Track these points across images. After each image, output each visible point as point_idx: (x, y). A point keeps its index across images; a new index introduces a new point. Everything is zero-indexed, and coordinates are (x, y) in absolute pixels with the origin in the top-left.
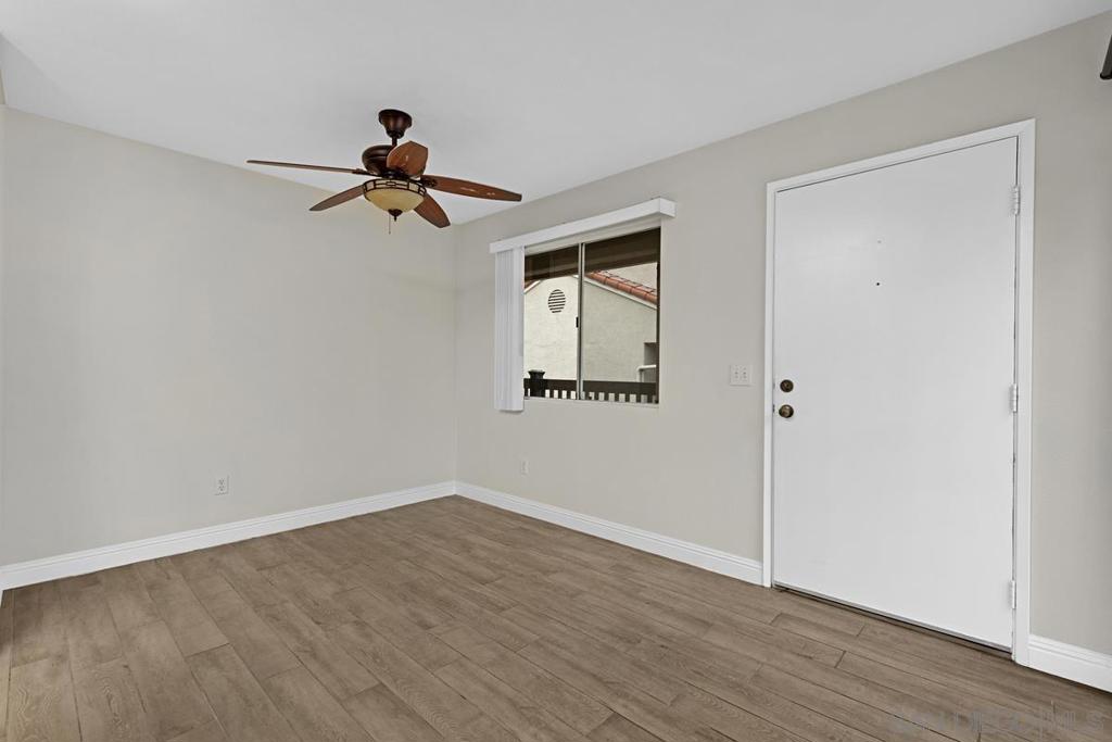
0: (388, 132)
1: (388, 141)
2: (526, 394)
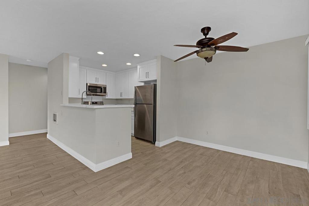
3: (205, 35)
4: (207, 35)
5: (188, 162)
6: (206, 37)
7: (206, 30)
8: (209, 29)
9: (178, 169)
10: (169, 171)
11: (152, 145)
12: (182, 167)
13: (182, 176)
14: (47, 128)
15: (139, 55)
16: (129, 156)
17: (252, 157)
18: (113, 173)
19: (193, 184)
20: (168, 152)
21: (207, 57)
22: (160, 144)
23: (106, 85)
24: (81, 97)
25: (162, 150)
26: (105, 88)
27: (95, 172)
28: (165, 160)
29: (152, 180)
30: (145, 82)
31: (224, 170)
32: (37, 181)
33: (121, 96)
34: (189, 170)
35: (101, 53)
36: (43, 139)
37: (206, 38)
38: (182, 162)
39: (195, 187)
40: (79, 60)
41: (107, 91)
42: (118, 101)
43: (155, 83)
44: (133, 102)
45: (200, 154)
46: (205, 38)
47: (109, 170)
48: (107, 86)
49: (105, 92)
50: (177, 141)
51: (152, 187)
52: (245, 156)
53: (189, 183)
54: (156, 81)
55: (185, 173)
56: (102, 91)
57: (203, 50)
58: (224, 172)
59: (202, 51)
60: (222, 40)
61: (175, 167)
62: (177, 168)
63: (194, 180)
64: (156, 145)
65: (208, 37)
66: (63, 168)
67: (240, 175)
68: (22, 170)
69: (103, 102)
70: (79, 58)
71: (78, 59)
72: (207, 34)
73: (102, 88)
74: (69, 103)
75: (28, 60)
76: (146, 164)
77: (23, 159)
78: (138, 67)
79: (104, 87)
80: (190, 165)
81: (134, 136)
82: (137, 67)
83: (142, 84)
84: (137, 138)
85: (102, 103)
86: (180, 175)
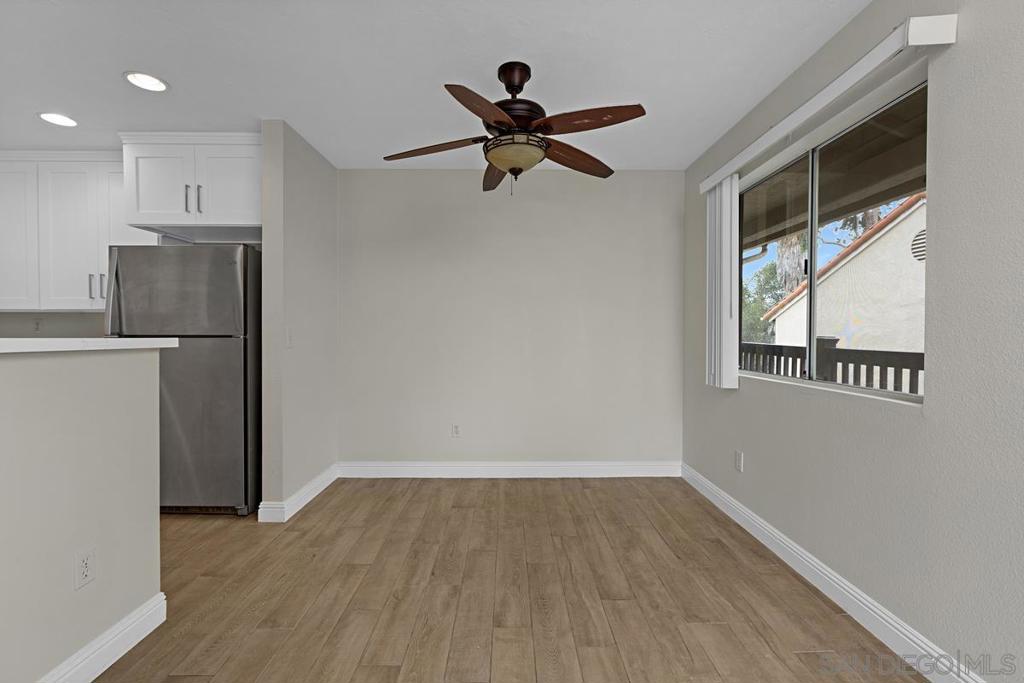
0: (507, 87)
1: (509, 97)
2: (740, 368)
3: (514, 89)
4: (518, 92)
5: (436, 548)
7: (514, 74)
8: (525, 71)
9: (424, 584)
10: (396, 606)
12: (433, 574)
13: (457, 608)
15: (161, 87)
17: (563, 479)
19: (512, 618)
21: (518, 166)
22: (284, 508)
25: (304, 534)
28: (350, 569)
30: (165, 232)
31: (551, 535)
34: (461, 574)
37: (514, 101)
50: (341, 482)
57: (516, 141)
58: (557, 540)
60: (586, 121)
61: (408, 582)
62: (418, 584)
63: (504, 603)
64: (260, 520)
78: (128, 154)
80: (451, 555)
82: (122, 149)
83: (152, 239)
86: (447, 606)
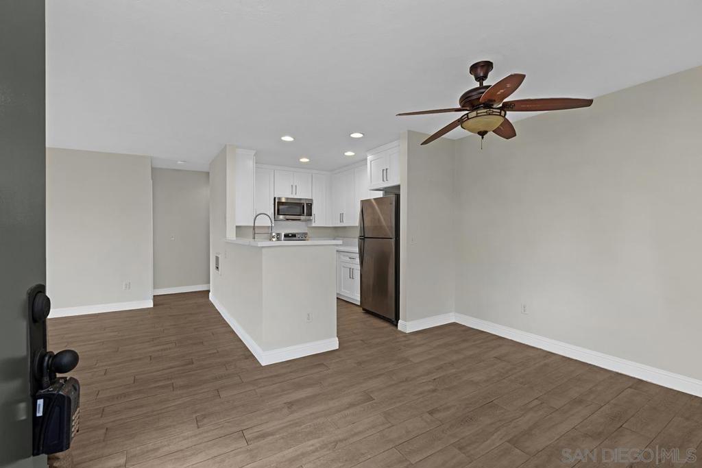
0: (476, 79)
3: (480, 79)
4: (483, 80)
6: (481, 84)
7: (481, 69)
8: (488, 65)
9: (424, 381)
10: (403, 382)
11: (390, 328)
13: (423, 397)
14: (209, 283)
16: (333, 344)
18: (291, 372)
19: (441, 415)
20: (419, 346)
21: (483, 130)
22: (407, 325)
23: (312, 200)
24: (253, 225)
25: (408, 340)
26: (310, 206)
27: (263, 364)
29: (356, 393)
31: (537, 399)
32: (171, 368)
33: (341, 221)
34: (447, 387)
35: (288, 139)
36: (201, 301)
37: (482, 87)
38: (440, 368)
39: (441, 421)
40: (255, 155)
41: (314, 211)
42: (337, 232)
43: (397, 192)
44: (357, 233)
45: (495, 357)
46: (479, 86)
47: (288, 365)
48: (314, 202)
49: (310, 214)
50: (454, 324)
51: (351, 405)
52: (621, 374)
53: (431, 413)
54: (398, 187)
55: (434, 391)
56: (303, 213)
57: (470, 117)
58: (535, 403)
59: (468, 119)
60: (502, 91)
61: (419, 376)
62: (422, 379)
63: (448, 408)
64: (399, 328)
65: (485, 83)
66: (215, 353)
67: (573, 415)
68: (158, 348)
69: (306, 234)
70: (255, 152)
71: (253, 152)
72: (485, 77)
73: (304, 206)
74: (237, 236)
75: (179, 162)
76: (360, 363)
77: (165, 331)
78: (369, 158)
79: (307, 204)
80: (455, 377)
81: (359, 304)
82: (366, 159)
84: (367, 312)
85: (304, 237)
